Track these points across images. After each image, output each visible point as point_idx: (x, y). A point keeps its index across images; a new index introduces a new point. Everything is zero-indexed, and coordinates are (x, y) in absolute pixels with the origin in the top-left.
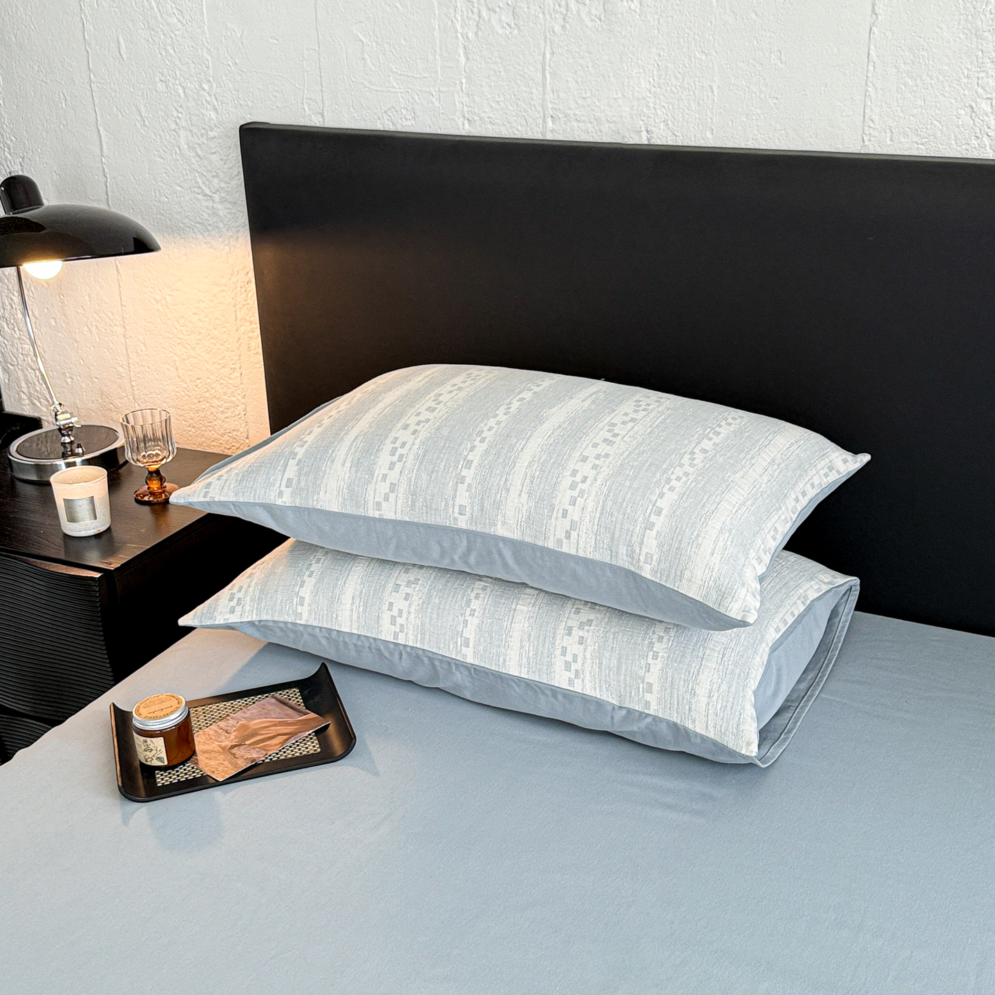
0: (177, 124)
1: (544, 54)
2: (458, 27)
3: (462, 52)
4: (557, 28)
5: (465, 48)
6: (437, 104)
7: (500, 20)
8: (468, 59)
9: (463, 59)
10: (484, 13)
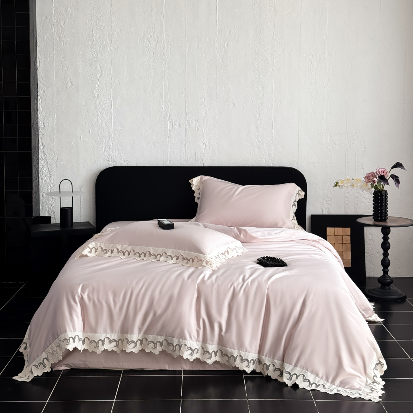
0: (102, 146)
1: (185, 132)
2: (168, 127)
3: (169, 131)
4: (188, 127)
5: (170, 131)
6: (163, 140)
7: (177, 126)
8: (170, 132)
9: (169, 133)
10: (174, 125)
